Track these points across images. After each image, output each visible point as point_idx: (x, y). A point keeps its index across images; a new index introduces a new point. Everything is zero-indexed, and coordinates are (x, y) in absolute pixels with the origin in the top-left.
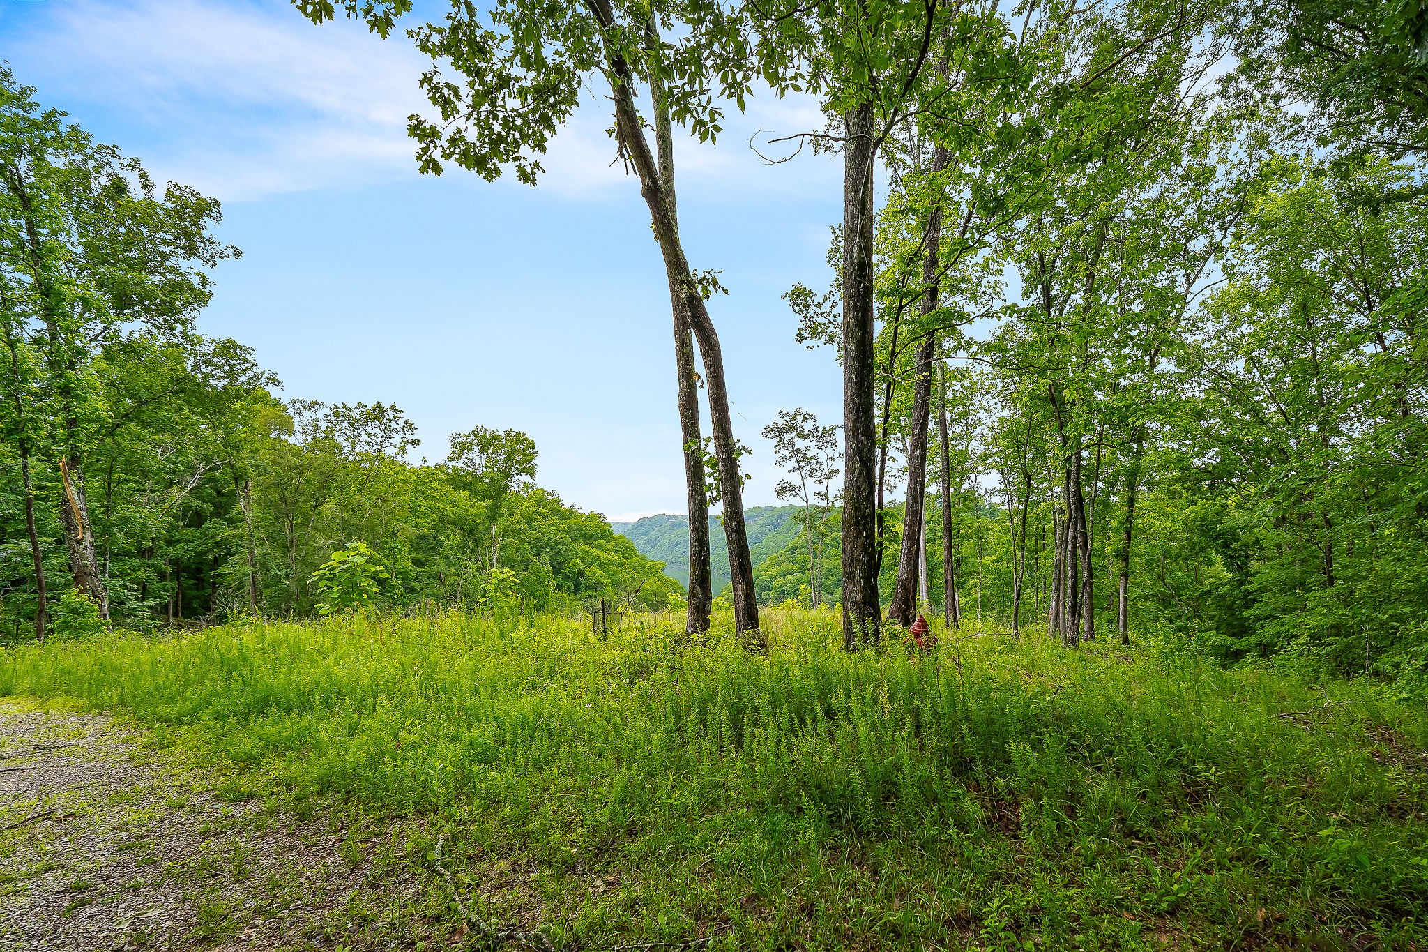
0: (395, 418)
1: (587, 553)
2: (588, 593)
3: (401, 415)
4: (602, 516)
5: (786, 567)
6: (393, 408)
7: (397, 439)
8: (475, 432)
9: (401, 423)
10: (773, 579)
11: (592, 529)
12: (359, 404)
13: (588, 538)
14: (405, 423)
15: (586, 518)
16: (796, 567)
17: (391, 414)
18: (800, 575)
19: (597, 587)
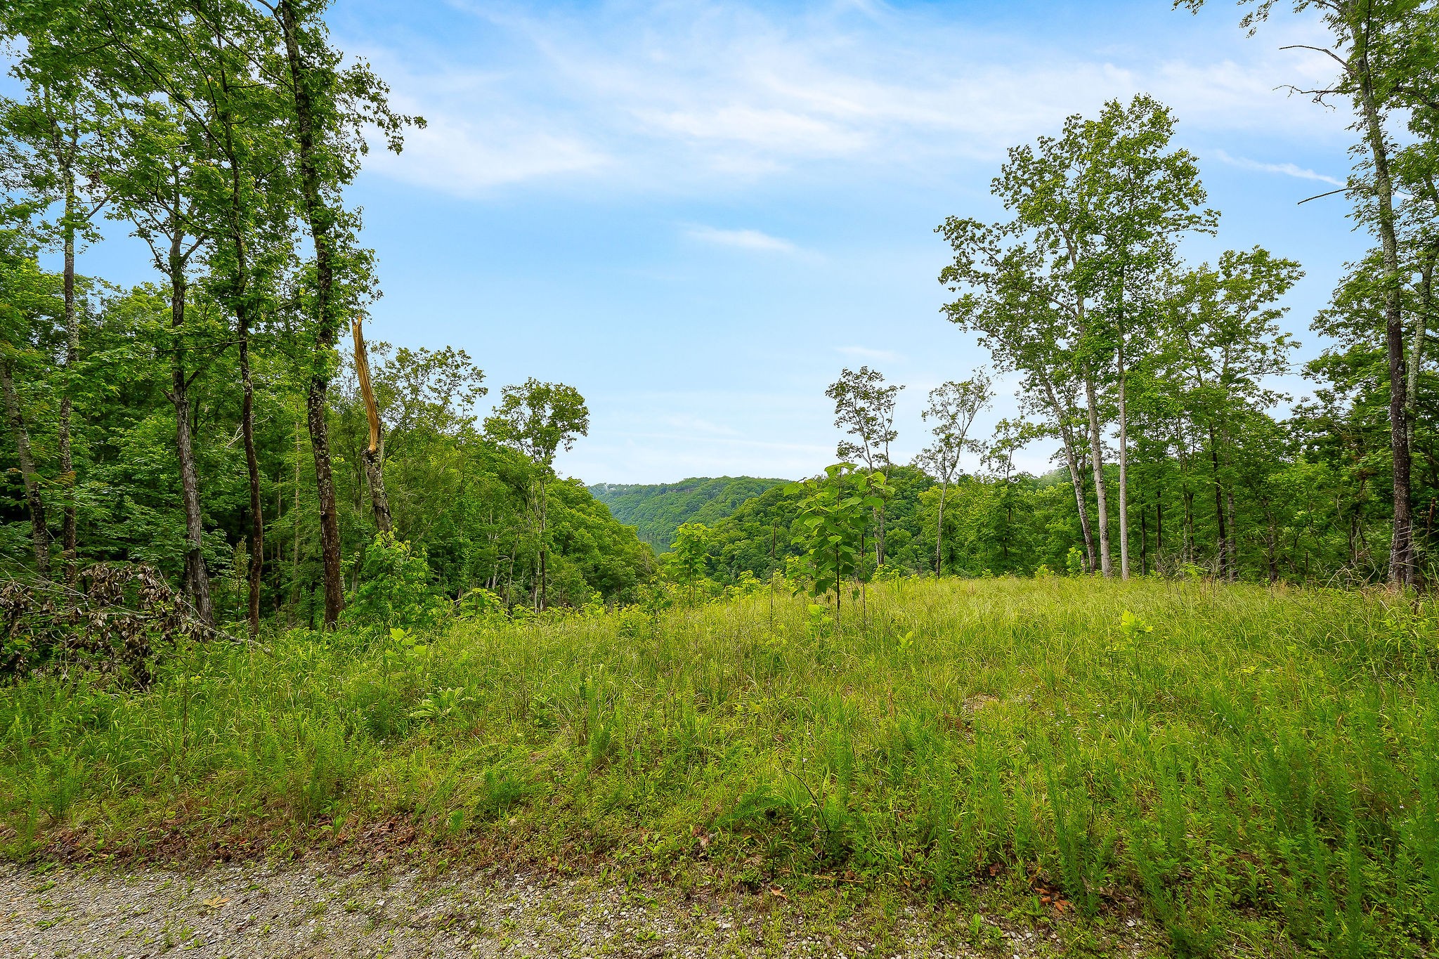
0: (463, 364)
1: (573, 516)
2: (577, 555)
3: (469, 361)
4: (579, 481)
5: (733, 533)
6: (462, 353)
7: (464, 388)
8: (529, 385)
9: (470, 368)
10: (722, 544)
11: (573, 494)
12: (422, 350)
13: (569, 501)
14: (473, 370)
15: (565, 483)
16: (744, 534)
17: (459, 359)
18: (749, 541)
19: (585, 549)
